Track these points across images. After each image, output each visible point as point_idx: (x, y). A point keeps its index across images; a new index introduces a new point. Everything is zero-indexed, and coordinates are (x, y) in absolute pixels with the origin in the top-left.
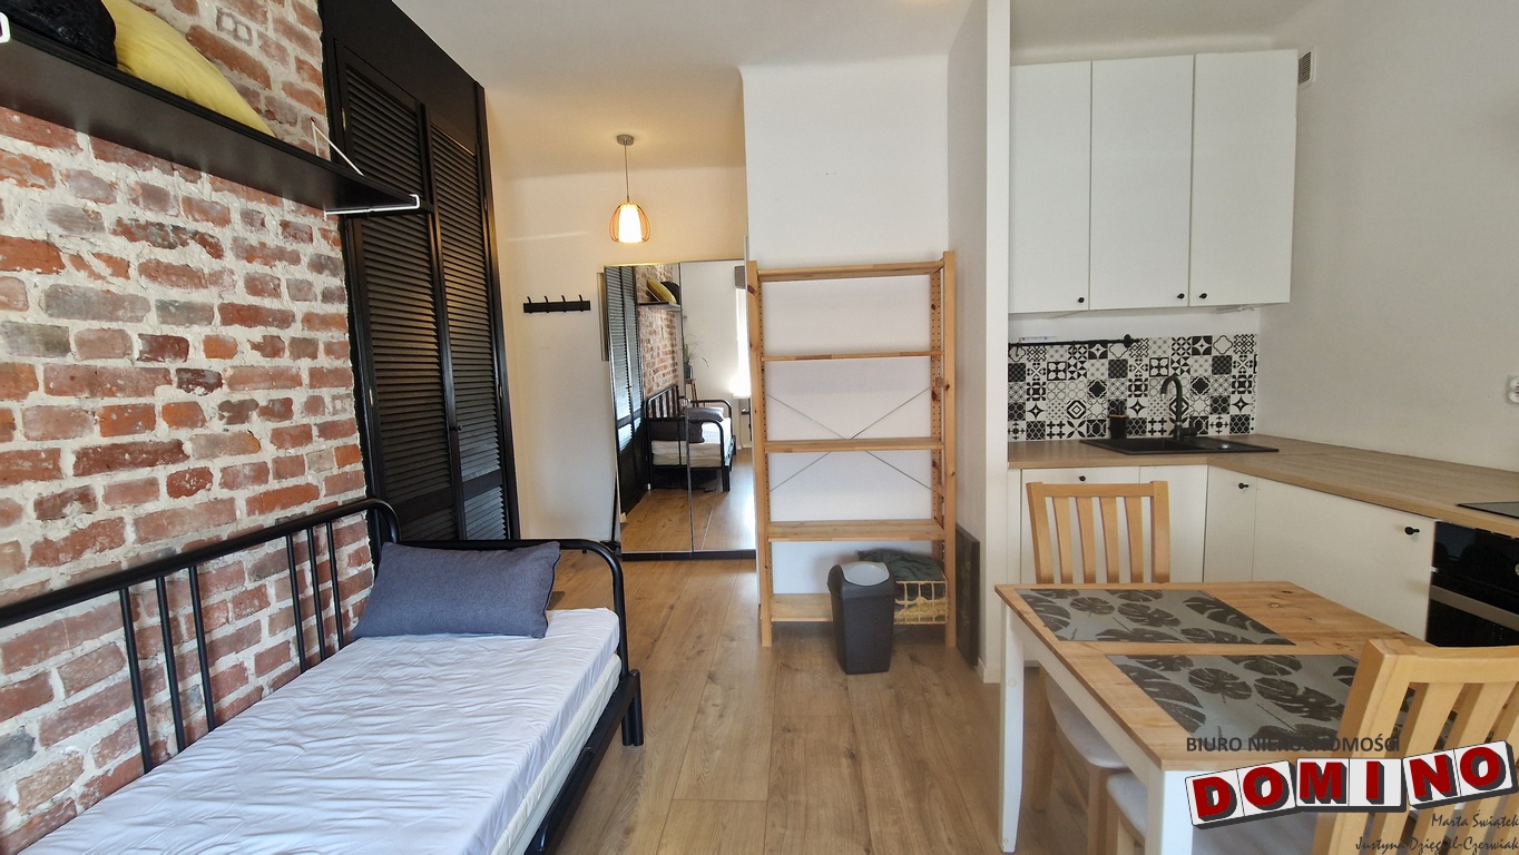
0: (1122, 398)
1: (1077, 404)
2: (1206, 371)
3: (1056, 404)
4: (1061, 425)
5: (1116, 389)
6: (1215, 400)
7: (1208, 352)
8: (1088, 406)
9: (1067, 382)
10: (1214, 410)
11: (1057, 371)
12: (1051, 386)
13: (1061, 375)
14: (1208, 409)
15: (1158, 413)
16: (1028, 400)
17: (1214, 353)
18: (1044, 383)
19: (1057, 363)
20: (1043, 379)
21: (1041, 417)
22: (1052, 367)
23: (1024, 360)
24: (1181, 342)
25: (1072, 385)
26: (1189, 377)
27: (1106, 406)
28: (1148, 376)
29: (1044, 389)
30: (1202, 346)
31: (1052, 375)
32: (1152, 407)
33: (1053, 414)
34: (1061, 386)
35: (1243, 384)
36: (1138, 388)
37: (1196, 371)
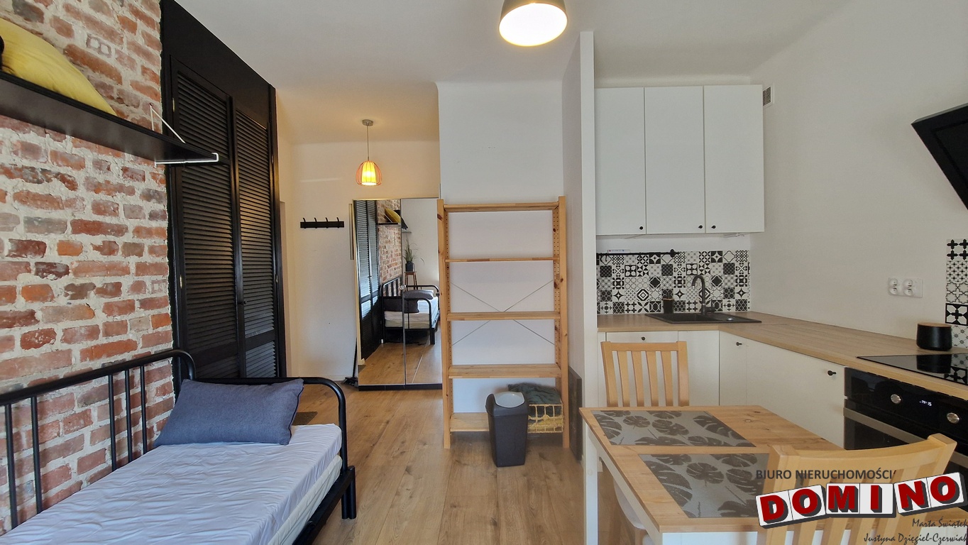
0: (670, 288)
1: (643, 291)
2: (720, 272)
3: (631, 291)
4: (634, 304)
5: (667, 282)
6: (726, 290)
7: (720, 260)
8: (650, 293)
9: (637, 277)
10: (726, 297)
11: (630, 271)
12: (627, 280)
13: (633, 273)
14: (722, 295)
15: (692, 298)
16: (614, 288)
17: (724, 261)
18: (623, 279)
19: (630, 266)
20: (622, 276)
21: (622, 300)
22: (628, 268)
23: (610, 264)
24: (704, 254)
25: (640, 280)
26: (710, 276)
27: (661, 293)
28: (685, 275)
29: (623, 282)
30: (717, 257)
31: (628, 274)
32: (688, 294)
33: (629, 297)
34: (634, 280)
35: (742, 281)
36: (680, 282)
37: (714, 272)
